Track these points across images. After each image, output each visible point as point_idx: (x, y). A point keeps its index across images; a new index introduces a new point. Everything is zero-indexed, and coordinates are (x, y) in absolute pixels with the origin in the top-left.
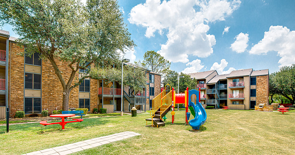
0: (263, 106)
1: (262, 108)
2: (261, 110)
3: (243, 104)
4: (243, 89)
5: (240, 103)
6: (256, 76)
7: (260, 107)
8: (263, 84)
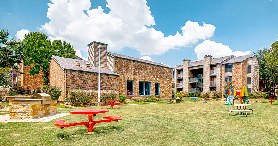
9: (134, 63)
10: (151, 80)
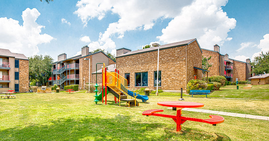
0: (45, 88)
1: (45, 90)
2: (43, 92)
3: (9, 87)
4: (8, 71)
5: (3, 86)
6: (19, 59)
7: (43, 89)
8: (25, 68)
9: (130, 57)
10: (148, 70)
